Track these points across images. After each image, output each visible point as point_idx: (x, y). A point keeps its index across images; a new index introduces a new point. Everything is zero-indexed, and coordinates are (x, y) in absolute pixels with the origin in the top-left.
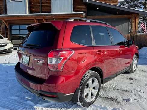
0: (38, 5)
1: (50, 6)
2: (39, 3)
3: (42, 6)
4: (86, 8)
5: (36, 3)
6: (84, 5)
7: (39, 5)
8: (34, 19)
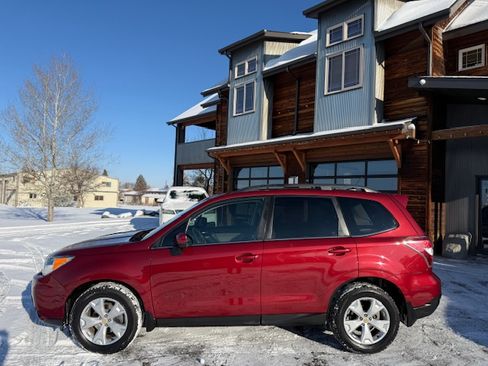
0: (291, 114)
1: (311, 115)
2: (293, 110)
3: (298, 115)
4: (427, 105)
5: (286, 111)
6: (420, 95)
7: (293, 113)
8: (292, 149)
